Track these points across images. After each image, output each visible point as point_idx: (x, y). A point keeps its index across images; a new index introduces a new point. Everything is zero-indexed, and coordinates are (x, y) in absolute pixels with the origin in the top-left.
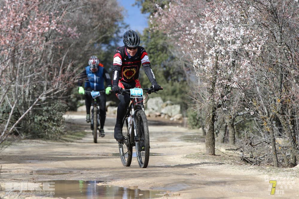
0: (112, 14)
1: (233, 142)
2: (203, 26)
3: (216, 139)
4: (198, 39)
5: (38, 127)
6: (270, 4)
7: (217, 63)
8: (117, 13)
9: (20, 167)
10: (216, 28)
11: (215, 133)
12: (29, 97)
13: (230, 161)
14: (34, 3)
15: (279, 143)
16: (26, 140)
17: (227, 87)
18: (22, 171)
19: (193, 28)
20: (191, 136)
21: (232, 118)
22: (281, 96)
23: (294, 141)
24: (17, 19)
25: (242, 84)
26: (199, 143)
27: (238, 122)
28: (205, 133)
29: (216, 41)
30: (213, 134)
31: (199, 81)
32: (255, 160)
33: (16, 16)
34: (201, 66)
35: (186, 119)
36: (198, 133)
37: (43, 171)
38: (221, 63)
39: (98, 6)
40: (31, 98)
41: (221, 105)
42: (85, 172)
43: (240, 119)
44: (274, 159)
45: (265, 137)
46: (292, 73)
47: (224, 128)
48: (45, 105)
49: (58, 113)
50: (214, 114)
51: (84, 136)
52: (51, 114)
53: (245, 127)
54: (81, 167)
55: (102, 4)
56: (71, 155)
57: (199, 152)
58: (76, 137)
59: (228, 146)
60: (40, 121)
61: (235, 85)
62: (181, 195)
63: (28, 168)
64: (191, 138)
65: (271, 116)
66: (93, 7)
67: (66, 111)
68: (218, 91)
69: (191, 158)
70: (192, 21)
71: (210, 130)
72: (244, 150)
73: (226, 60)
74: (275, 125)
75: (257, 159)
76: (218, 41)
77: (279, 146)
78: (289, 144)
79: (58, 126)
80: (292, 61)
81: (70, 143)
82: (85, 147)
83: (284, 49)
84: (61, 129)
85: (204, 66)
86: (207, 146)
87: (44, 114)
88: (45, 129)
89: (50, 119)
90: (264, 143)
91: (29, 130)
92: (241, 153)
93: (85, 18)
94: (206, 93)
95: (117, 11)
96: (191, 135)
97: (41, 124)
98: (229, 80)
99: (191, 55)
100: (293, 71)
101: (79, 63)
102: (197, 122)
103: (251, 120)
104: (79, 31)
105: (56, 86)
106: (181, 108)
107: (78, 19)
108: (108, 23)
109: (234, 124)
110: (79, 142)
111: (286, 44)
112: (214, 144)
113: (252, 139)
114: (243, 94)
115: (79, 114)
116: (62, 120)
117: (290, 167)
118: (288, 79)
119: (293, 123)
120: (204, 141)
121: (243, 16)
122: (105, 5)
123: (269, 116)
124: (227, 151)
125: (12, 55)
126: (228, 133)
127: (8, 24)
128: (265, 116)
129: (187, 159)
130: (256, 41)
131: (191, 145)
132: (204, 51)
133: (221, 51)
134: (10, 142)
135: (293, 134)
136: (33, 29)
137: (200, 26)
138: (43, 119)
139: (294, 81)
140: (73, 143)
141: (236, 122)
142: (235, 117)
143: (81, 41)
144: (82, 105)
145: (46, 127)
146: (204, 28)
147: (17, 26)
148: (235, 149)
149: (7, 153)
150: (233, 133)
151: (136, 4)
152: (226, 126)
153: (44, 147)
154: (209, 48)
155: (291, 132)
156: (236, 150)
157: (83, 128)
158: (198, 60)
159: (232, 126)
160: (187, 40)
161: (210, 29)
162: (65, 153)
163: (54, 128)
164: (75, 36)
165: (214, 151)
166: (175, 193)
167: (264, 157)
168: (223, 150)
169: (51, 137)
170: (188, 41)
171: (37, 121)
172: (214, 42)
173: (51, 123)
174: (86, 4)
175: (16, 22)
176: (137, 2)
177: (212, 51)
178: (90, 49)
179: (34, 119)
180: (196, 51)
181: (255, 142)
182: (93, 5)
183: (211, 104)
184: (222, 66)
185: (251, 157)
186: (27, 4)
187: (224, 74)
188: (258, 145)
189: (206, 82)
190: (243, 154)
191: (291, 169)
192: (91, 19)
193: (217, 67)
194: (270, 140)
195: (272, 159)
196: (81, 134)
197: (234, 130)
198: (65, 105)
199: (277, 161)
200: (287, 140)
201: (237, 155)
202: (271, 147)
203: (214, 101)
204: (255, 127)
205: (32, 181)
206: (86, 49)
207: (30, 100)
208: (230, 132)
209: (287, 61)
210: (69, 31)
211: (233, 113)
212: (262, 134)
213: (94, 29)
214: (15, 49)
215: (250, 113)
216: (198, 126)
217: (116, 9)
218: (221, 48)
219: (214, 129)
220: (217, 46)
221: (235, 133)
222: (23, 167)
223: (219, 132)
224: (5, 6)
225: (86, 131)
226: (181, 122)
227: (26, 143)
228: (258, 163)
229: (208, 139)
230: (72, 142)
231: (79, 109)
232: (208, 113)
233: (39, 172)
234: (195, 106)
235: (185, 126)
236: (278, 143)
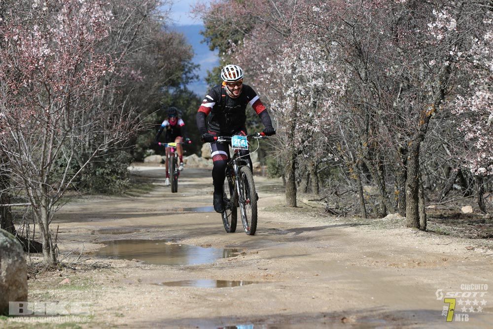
0: (179, 54)
1: (316, 192)
2: (280, 64)
3: (298, 189)
4: (275, 78)
5: (100, 181)
6: (353, 37)
7: (296, 104)
8: (185, 52)
9: (81, 227)
10: (295, 65)
11: (296, 182)
12: (89, 149)
13: (313, 213)
14: (90, 43)
15: (368, 191)
16: (87, 196)
17: (308, 131)
18: (83, 231)
19: (270, 66)
20: (270, 186)
21: (315, 165)
22: (367, 140)
23: (383, 189)
24: (71, 62)
25: (325, 128)
26: (279, 194)
27: (322, 169)
28: (285, 182)
29: (295, 79)
30: (294, 183)
31: (278, 125)
32: (341, 211)
33: (69, 59)
34: (279, 109)
35: (265, 167)
36: (278, 183)
37: (106, 230)
38: (301, 104)
39: (164, 46)
40: (91, 149)
41: (302, 151)
42: (153, 229)
43: (324, 166)
44: (362, 210)
45: (351, 185)
46: (379, 113)
47: (307, 177)
48: (107, 157)
49: (122, 165)
50: (295, 161)
51: (151, 190)
52: (114, 166)
53: (330, 174)
54: (148, 224)
55: (168, 43)
56: (137, 211)
57: (279, 203)
58: (143, 191)
59: (311, 197)
60: (102, 174)
61: (317, 130)
62: (259, 253)
63: (89, 227)
64: (270, 188)
65: (357, 161)
66: (158, 46)
67: (130, 163)
68: (299, 136)
69: (270, 211)
70: (268, 59)
71: (290, 179)
72: (328, 201)
73: (306, 101)
74: (362, 172)
75: (344, 210)
76: (297, 80)
77: (367, 194)
78: (378, 192)
79: (123, 179)
80: (379, 101)
81: (136, 198)
82: (153, 202)
83: (370, 87)
84: (126, 182)
85: (283, 108)
86: (287, 197)
87: (106, 166)
88: (108, 183)
89: (114, 172)
90: (351, 191)
91: (91, 185)
92: (325, 204)
93: (150, 59)
94: (286, 138)
95: (184, 50)
96: (270, 184)
97: (103, 178)
98: (310, 123)
99: (268, 97)
100: (381, 111)
101: (144, 109)
102: (277, 171)
103: (336, 167)
104: (143, 74)
105: (116, 135)
106: (259, 155)
107: (142, 60)
108: (175, 63)
109: (318, 172)
110: (146, 197)
111: (372, 81)
112: (295, 194)
113: (338, 187)
114: (326, 138)
115: (146, 166)
116: (126, 173)
117: (379, 218)
118: (375, 120)
119: (382, 168)
120: (285, 192)
121: (324, 51)
122: (172, 44)
123: (355, 162)
124: (310, 202)
125: (66, 102)
126: (311, 182)
127: (61, 68)
128: (351, 162)
129: (266, 213)
130: (339, 78)
131: (269, 197)
132: (282, 91)
133: (300, 91)
134: (69, 199)
135: (382, 181)
136: (88, 73)
137: (277, 64)
138: (106, 171)
139: (382, 122)
140: (139, 198)
141: (320, 169)
142: (318, 164)
143: (146, 85)
144: (149, 155)
145: (109, 180)
146: (281, 66)
147: (71, 69)
148: (319, 199)
149: (66, 211)
150: (317, 182)
151: (205, 41)
152: (309, 174)
153: (108, 203)
154: (287, 88)
155: (380, 179)
156: (321, 200)
157: (151, 180)
158: (275, 101)
159: (316, 174)
160: (262, 79)
161: (287, 67)
162: (131, 209)
163: (118, 182)
164: (139, 79)
165: (296, 202)
166: (252, 252)
167: (351, 207)
168: (305, 201)
169: (115, 191)
170: (265, 81)
171: (99, 174)
172: (293, 81)
173: (114, 177)
174: (150, 43)
175: (70, 66)
176: (206, 39)
177: (291, 92)
178: (156, 93)
179: (95, 172)
180: (274, 92)
181: (341, 191)
182: (158, 45)
183: (291, 150)
184: (301, 107)
185: (336, 208)
186: (81, 45)
187: (305, 117)
188: (344, 195)
189: (285, 126)
190: (328, 205)
191: (381, 219)
192: (156, 59)
193: (296, 108)
194: (357, 188)
195: (360, 209)
196: (148, 188)
197: (318, 178)
198: (129, 156)
199: (366, 211)
200: (375, 187)
201: (321, 206)
202: (358, 196)
203: (294, 147)
204: (340, 174)
205: (94, 241)
206: (151, 93)
207: (91, 151)
208: (313, 180)
209: (374, 100)
210: (133, 74)
211: (316, 159)
212: (349, 182)
213: (160, 70)
214: (69, 96)
215: (334, 159)
216: (278, 175)
217: (184, 48)
218: (300, 88)
219: (294, 178)
220: (295, 86)
221: (318, 181)
222: (84, 226)
223: (300, 181)
224: (58, 48)
225: (154, 184)
226: (259, 170)
227: (87, 199)
228: (345, 214)
229: (288, 189)
230: (138, 196)
231: (146, 160)
232: (288, 161)
233: (102, 231)
234: (274, 153)
235: (263, 175)
236: (366, 191)
